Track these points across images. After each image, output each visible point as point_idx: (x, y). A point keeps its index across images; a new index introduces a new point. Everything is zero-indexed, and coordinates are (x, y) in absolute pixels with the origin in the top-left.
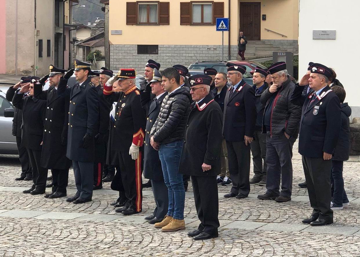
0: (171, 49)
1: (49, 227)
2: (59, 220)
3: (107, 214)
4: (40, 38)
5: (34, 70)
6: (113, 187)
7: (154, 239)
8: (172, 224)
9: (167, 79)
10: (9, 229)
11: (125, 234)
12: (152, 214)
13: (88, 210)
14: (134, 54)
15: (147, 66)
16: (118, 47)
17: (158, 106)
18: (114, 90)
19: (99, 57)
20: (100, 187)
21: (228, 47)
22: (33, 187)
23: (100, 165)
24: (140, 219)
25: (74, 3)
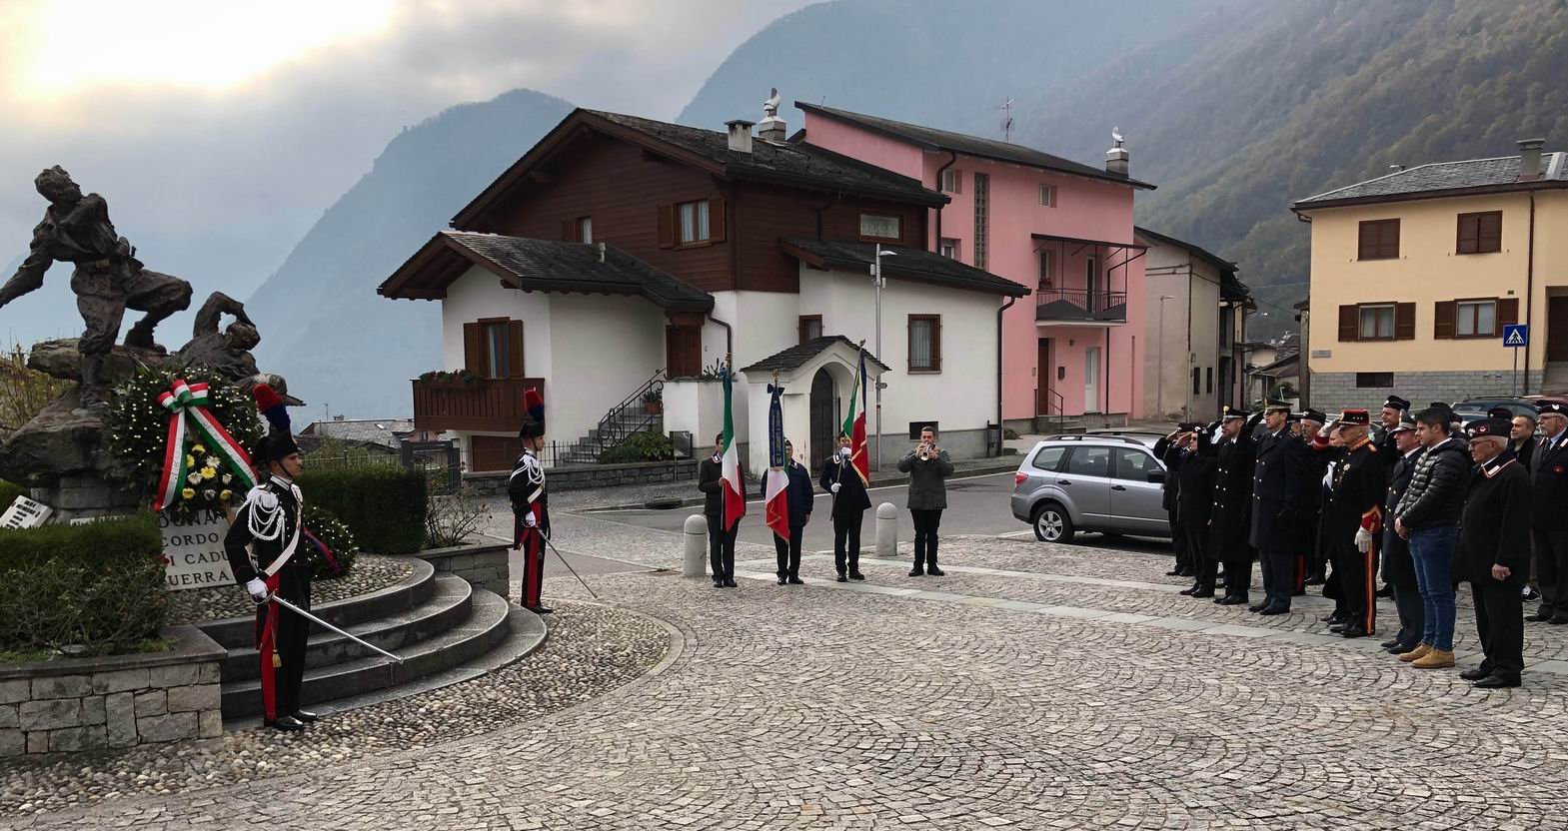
0: (1415, 378)
1: (1224, 646)
2: (1239, 637)
3: (1315, 633)
4: (1196, 365)
5: (1186, 413)
6: (1327, 594)
7: (1400, 677)
8: (1430, 657)
9: (1426, 426)
10: (1163, 645)
11: (1350, 666)
12: (1395, 639)
13: (1285, 625)
14: (1351, 388)
15: (1386, 406)
16: (1323, 376)
17: (1408, 470)
18: (1332, 443)
19: (1289, 392)
20: (1302, 593)
21: (1523, 373)
22: (1196, 587)
23: (1301, 558)
24: (1374, 645)
25: (1249, 311)
